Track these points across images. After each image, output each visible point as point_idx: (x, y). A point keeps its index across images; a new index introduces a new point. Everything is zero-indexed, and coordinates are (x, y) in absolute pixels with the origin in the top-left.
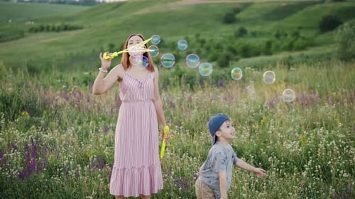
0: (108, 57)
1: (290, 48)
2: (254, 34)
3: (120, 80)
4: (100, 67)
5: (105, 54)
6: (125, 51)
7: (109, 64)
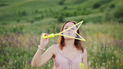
0: (46, 37)
1: (83, 14)
2: (70, 9)
3: (54, 56)
4: (39, 44)
5: (44, 34)
6: (60, 34)
7: (46, 43)
